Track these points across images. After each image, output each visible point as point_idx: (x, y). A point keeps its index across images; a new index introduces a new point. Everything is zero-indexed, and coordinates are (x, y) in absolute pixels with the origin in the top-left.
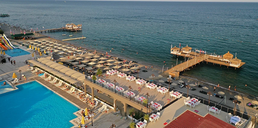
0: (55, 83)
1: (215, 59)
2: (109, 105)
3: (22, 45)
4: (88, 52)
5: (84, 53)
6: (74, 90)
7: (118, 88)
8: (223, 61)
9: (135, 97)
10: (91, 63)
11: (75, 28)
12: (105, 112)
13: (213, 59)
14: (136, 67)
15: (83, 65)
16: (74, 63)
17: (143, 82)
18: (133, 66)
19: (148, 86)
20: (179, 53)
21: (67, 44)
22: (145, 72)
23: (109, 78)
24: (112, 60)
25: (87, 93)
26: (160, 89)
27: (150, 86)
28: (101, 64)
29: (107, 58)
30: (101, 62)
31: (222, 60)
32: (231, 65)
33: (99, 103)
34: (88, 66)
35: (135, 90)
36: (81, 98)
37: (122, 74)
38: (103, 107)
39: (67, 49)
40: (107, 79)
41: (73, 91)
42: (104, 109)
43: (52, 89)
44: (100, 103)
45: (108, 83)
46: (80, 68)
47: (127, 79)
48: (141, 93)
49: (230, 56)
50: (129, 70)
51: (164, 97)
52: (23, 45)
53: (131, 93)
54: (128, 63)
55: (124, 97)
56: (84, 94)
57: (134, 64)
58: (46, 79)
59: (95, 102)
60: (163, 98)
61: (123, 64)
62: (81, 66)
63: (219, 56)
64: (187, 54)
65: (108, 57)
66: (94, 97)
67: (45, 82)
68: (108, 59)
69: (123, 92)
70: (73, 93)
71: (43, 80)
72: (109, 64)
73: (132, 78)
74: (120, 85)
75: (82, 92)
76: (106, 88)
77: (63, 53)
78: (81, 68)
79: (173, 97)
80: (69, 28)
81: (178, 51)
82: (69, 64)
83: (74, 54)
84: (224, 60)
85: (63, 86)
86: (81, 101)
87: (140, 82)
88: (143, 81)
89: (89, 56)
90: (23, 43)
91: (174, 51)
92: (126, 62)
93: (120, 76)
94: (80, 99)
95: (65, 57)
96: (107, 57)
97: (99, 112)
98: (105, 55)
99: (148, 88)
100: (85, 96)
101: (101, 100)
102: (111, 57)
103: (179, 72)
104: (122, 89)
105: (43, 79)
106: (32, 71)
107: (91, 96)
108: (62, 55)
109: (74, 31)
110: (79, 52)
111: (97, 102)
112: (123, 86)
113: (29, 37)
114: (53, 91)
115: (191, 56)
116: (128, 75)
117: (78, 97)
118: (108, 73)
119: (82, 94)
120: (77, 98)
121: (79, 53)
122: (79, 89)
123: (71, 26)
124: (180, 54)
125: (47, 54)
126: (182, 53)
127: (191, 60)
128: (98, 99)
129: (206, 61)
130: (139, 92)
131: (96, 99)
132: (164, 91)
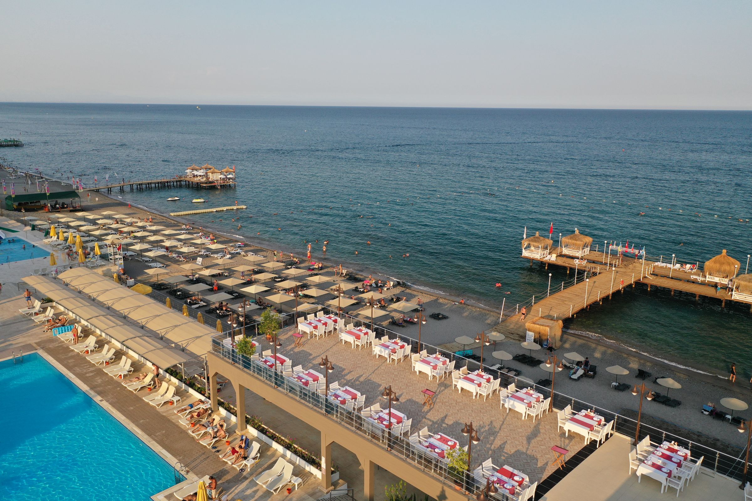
0: (107, 363)
1: (676, 275)
2: (303, 457)
3: (29, 228)
4: (246, 252)
5: (233, 256)
6: (172, 390)
7: (339, 393)
8: (703, 284)
9: (413, 439)
10: (252, 290)
11: (216, 177)
12: (286, 493)
13: (667, 277)
14: (407, 300)
15: (223, 296)
16: (193, 289)
17: (440, 364)
18: (398, 300)
19: (461, 384)
20: (549, 256)
21: (184, 227)
22: (440, 319)
23: (306, 348)
24: (325, 279)
25: (221, 404)
26: (513, 396)
27: (472, 381)
28: (287, 290)
29: (310, 273)
30: (287, 284)
31: (700, 279)
32: (736, 296)
33: (264, 450)
34: (239, 297)
35: (409, 400)
36: (194, 425)
37: (355, 330)
38: (277, 468)
39: (180, 240)
40: (299, 352)
41: (169, 396)
42: (280, 476)
43: (92, 388)
44: (269, 447)
45: (299, 368)
46: (213, 307)
47: (377, 350)
48: (434, 416)
49: (729, 264)
50: (382, 313)
51: (535, 433)
52: (34, 228)
53: (395, 416)
54: (378, 287)
55: (365, 432)
56: (206, 410)
57: (398, 290)
58: (78, 348)
59: (248, 443)
60: (529, 439)
61: (363, 292)
62: (216, 299)
63: (688, 266)
64: (578, 258)
65: (313, 269)
66: (247, 421)
67: (72, 357)
68: (311, 275)
69: (360, 409)
70: (169, 406)
71: (67, 350)
72: (313, 292)
73: (397, 347)
74: (348, 377)
75: (203, 398)
76: (292, 390)
77: (162, 252)
78: (217, 305)
79: (572, 436)
80: (196, 180)
81: (546, 248)
82: (176, 291)
83: (201, 256)
84: (709, 279)
85: (136, 374)
86: (193, 438)
87: (428, 363)
88: (440, 360)
89: (248, 263)
90: (35, 220)
91: (532, 248)
92: (374, 285)
93: (350, 339)
94: (190, 432)
95: (167, 266)
96: (310, 269)
97: (260, 494)
98: (302, 261)
99: (462, 389)
100: (210, 419)
101: (273, 437)
102: (321, 268)
103: (560, 322)
104: (354, 398)
105: (68, 348)
106: (36, 314)
107: (233, 419)
108: (158, 259)
109: (211, 187)
110: (216, 252)
111: (256, 446)
112: (362, 379)
113: (63, 204)
114: (92, 393)
115: (593, 265)
116: (379, 335)
117: (184, 422)
118: (302, 326)
119: (202, 406)
120: (177, 427)
121: (216, 256)
122: (192, 385)
123: (201, 173)
124: (553, 258)
125: (104, 257)
126: (561, 255)
127: (595, 279)
128: (263, 431)
129: (646, 281)
130: (426, 408)
131: (252, 432)
132: (529, 405)
